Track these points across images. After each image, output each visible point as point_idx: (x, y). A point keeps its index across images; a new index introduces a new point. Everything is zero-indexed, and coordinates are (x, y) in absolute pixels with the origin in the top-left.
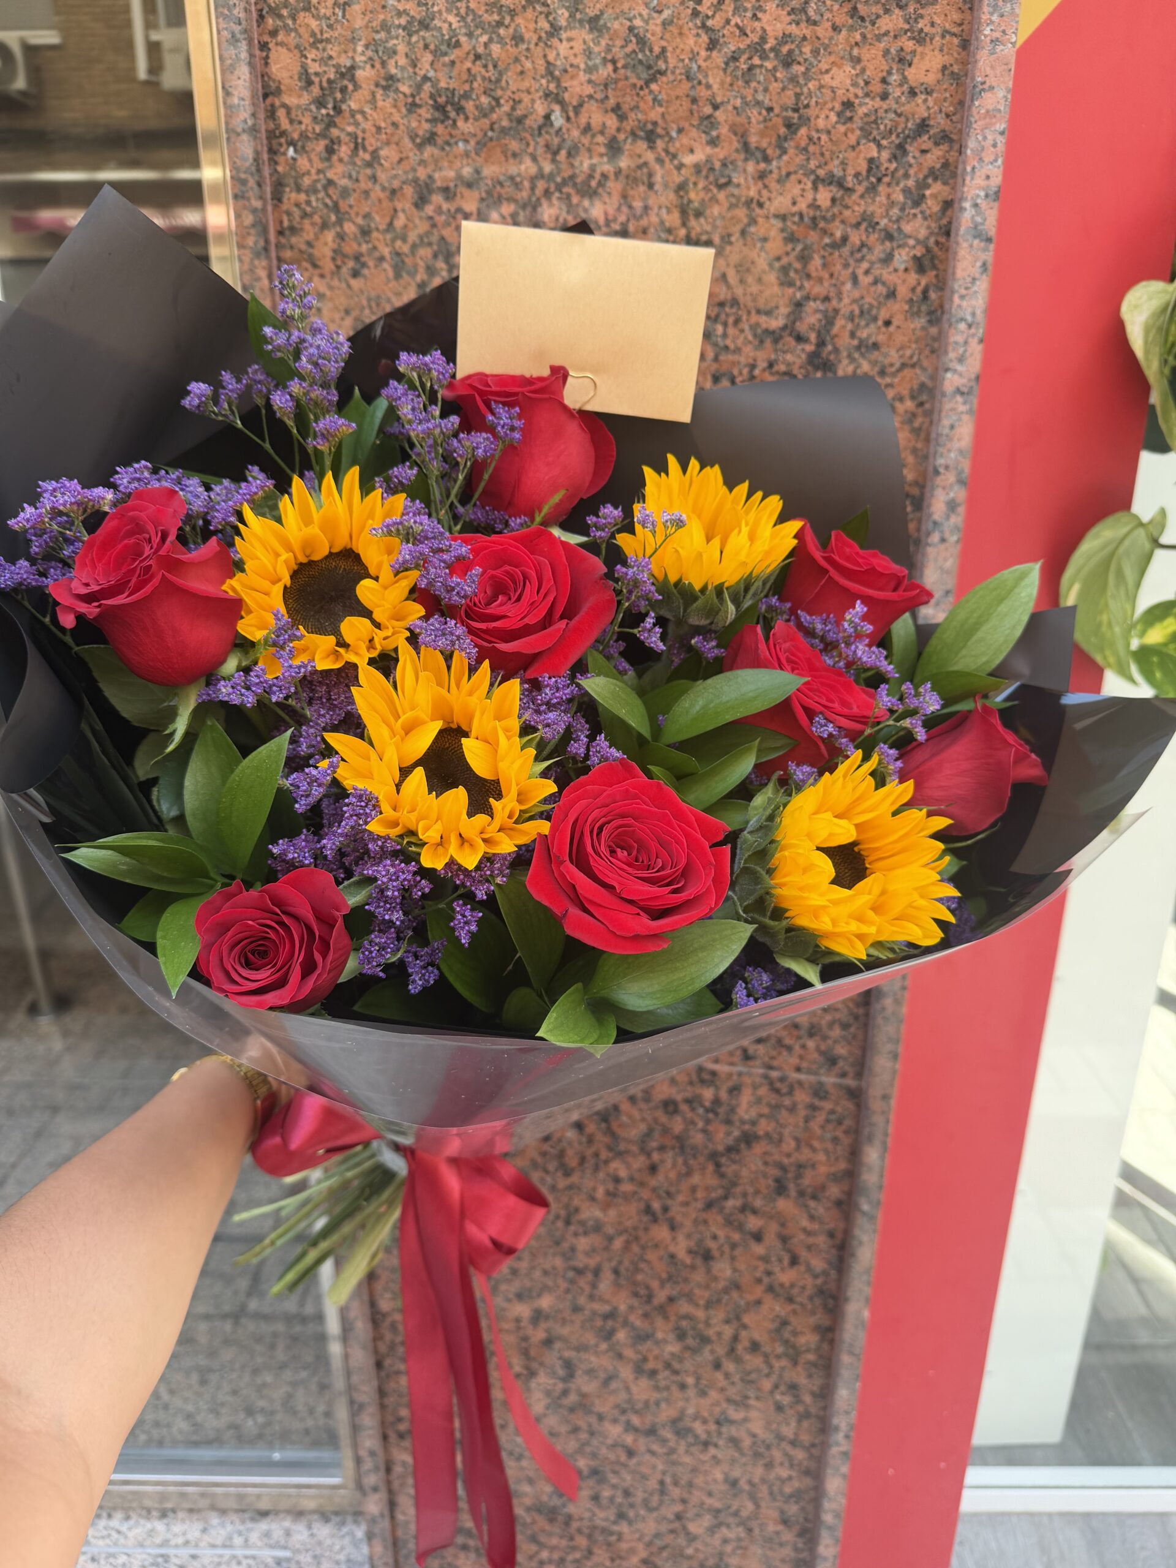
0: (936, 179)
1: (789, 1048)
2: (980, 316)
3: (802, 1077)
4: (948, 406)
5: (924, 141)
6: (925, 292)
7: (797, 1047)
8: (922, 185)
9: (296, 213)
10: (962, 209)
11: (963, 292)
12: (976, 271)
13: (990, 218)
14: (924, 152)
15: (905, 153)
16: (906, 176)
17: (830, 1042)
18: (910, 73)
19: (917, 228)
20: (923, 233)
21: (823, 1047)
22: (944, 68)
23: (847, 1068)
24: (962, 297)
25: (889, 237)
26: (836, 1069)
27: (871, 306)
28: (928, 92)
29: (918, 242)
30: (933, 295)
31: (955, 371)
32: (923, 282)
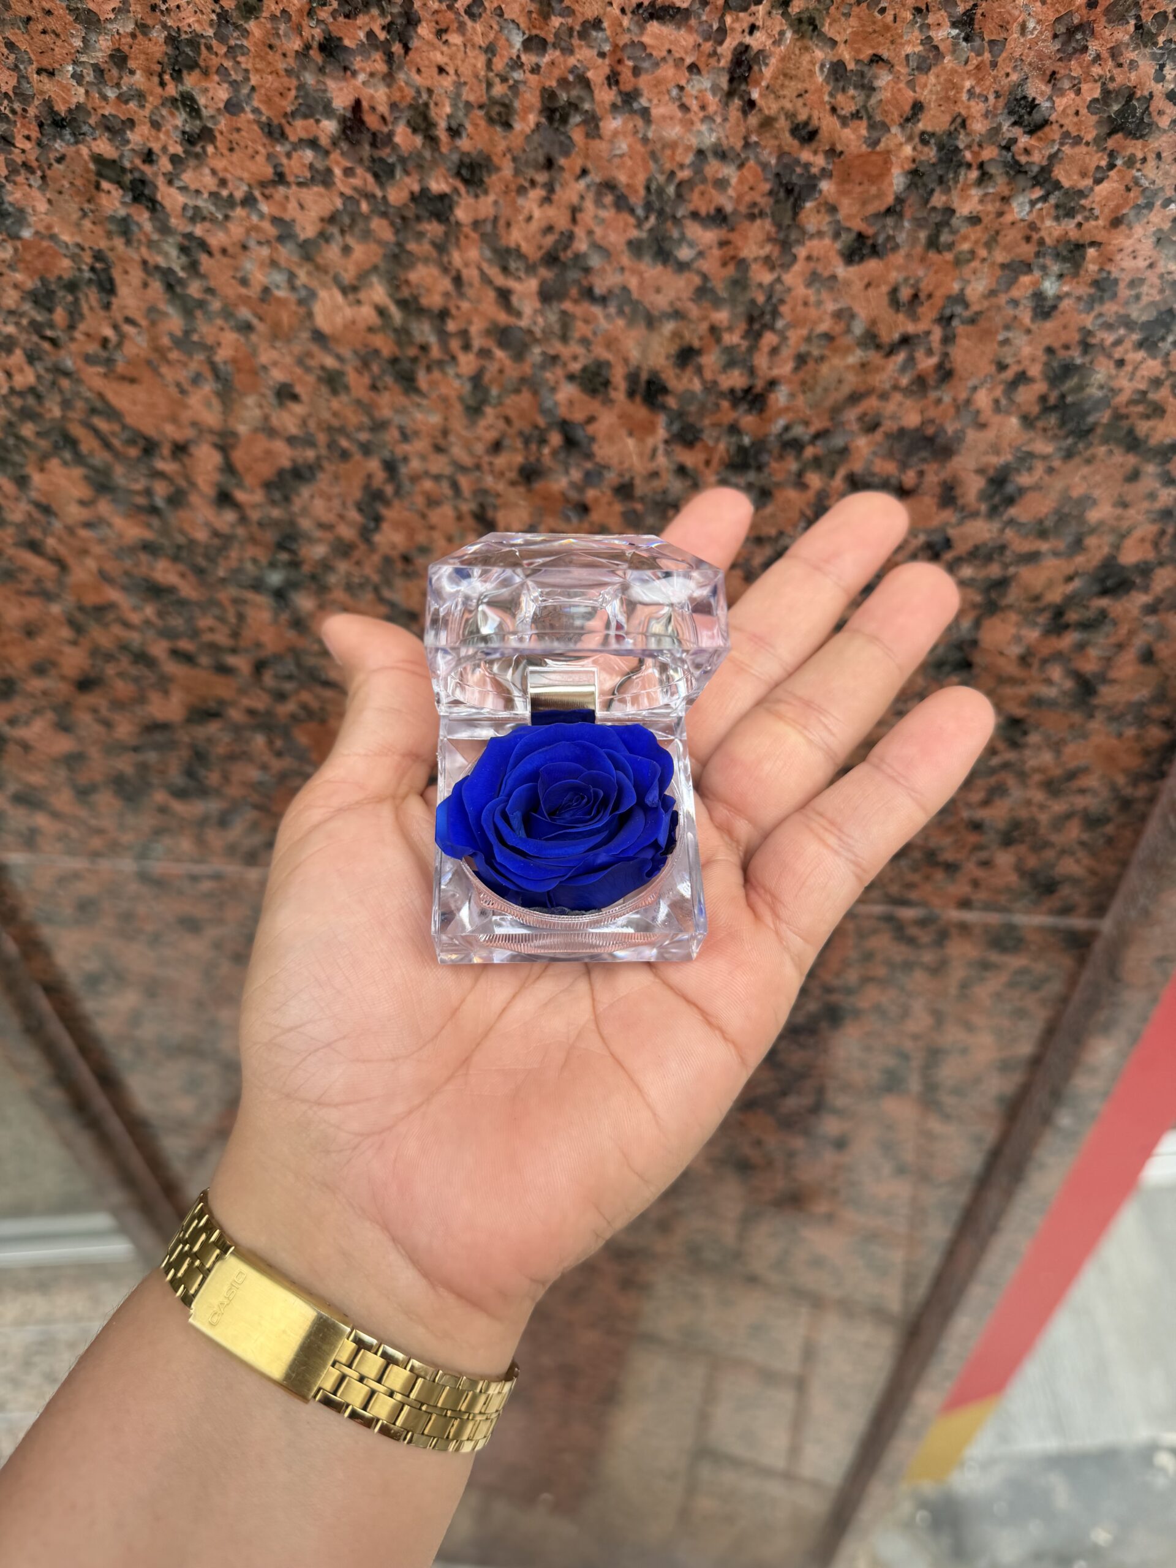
1: (951, 868)
3: (970, 916)
7: (971, 868)
17: (1049, 854)
21: (1032, 862)
23: (1076, 898)
26: (1055, 901)
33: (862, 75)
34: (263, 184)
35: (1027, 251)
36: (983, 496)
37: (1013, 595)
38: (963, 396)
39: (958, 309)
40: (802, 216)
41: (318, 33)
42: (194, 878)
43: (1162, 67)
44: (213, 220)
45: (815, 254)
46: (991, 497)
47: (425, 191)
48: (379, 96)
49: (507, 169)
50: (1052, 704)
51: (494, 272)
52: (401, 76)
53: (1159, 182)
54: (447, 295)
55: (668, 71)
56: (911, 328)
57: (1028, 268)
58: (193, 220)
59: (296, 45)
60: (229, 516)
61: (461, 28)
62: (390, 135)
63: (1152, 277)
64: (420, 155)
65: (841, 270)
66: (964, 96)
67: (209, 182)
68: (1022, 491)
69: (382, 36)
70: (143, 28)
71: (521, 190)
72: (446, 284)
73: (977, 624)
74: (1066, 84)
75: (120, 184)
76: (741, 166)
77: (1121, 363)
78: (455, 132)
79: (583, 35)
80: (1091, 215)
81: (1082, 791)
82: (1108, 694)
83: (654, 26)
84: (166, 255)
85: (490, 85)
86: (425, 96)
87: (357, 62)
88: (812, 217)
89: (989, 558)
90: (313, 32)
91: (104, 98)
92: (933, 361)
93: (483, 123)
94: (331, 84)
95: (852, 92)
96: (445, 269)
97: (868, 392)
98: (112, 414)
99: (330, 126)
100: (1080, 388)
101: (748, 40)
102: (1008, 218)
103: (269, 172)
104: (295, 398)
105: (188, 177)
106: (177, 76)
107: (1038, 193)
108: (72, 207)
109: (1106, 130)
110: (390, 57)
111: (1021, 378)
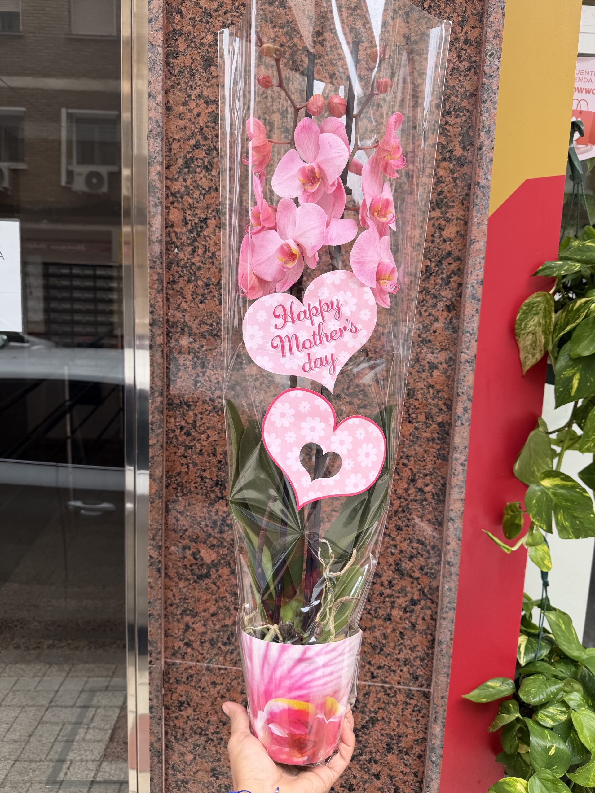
0: (455, 275)
1: (395, 672)
2: (476, 331)
3: (401, 687)
4: (462, 367)
5: (450, 260)
6: (451, 319)
7: (398, 671)
8: (449, 277)
9: (177, 275)
10: (467, 288)
11: (468, 320)
12: (474, 312)
13: (479, 292)
14: (450, 264)
15: (442, 264)
16: (442, 273)
17: (415, 668)
18: (444, 233)
19: (447, 294)
20: (450, 296)
21: (411, 671)
22: (458, 232)
23: (423, 682)
24: (468, 323)
25: (435, 297)
26: (418, 683)
27: (428, 324)
28: (451, 241)
29: (448, 299)
30: (454, 321)
31: (465, 353)
32: (450, 316)
36: (388, 585)
37: (396, 605)
42: (220, 669)
43: (403, 523)
50: (408, 629)
53: (406, 537)
63: (408, 551)
68: (394, 584)
73: (391, 610)
77: (406, 563)
80: (397, 541)
81: (418, 651)
82: (418, 627)
100: (401, 567)
109: (397, 530)
111: (391, 565)
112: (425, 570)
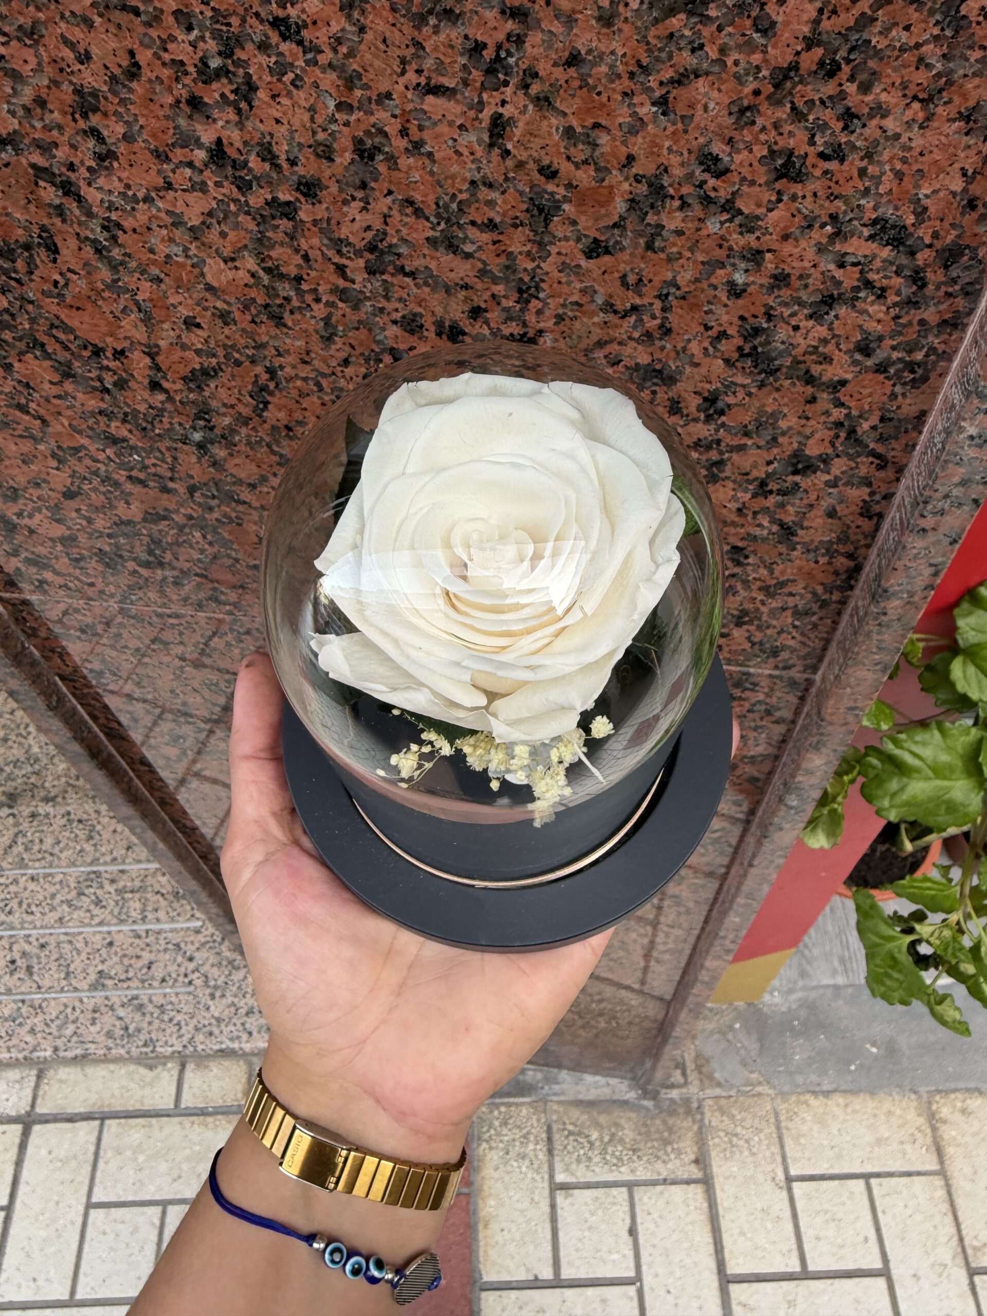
17: (770, 631)
23: (794, 660)
26: (778, 661)
33: (588, 136)
34: (157, 190)
35: (721, 254)
36: (701, 409)
37: (728, 471)
38: (680, 346)
39: (672, 290)
40: (552, 225)
41: (185, 93)
43: (813, 136)
44: (124, 210)
45: (564, 251)
46: (707, 409)
47: (275, 199)
48: (234, 136)
49: (334, 189)
50: (765, 539)
51: (330, 253)
52: (249, 125)
53: (817, 212)
54: (299, 266)
55: (443, 128)
56: (638, 301)
57: (723, 265)
58: (109, 209)
59: (170, 100)
60: (161, 397)
61: (289, 94)
62: (246, 162)
63: (816, 274)
64: (268, 175)
65: (583, 263)
66: (665, 152)
67: (118, 186)
68: (729, 406)
69: (232, 97)
70: (55, 83)
71: (345, 202)
72: (298, 260)
74: (741, 146)
75: (53, 184)
76: (503, 193)
77: (796, 328)
78: (293, 163)
79: (379, 102)
80: (766, 232)
81: (792, 594)
82: (804, 536)
83: (430, 99)
84: (92, 230)
85: (314, 133)
86: (268, 138)
87: (216, 113)
88: (558, 227)
89: (709, 447)
90: (181, 91)
91: (34, 127)
92: (658, 321)
93: (312, 158)
94: (199, 127)
95: (581, 146)
96: (297, 251)
97: (611, 341)
98: (69, 330)
99: (200, 155)
100: (768, 343)
101: (500, 110)
102: (704, 232)
103: (160, 182)
104: (198, 326)
105: (101, 182)
106: (85, 116)
107: (725, 216)
108: (20, 196)
109: (774, 176)
110: (239, 112)
111: (723, 335)
112: (881, 355)
